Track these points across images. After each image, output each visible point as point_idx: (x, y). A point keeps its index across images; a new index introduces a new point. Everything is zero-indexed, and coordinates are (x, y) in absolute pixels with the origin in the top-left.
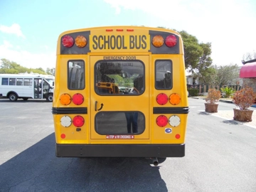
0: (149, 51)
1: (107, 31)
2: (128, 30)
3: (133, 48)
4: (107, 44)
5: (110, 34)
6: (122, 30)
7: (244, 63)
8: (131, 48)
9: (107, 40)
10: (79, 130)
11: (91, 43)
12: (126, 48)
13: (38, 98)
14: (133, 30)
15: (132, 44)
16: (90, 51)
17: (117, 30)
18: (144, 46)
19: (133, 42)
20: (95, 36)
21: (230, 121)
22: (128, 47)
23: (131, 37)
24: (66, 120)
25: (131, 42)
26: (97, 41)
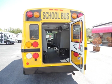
0: (70, 20)
1: (50, 10)
2: (60, 10)
3: (63, 19)
4: (50, 17)
5: (52, 12)
6: (57, 10)
7: (93, 27)
8: (62, 19)
9: (50, 14)
10: (36, 60)
11: (42, 16)
12: (59, 19)
13: (1, 43)
14: (62, 10)
15: (62, 17)
16: (41, 20)
17: (55, 10)
18: (68, 18)
19: (63, 16)
20: (44, 12)
21: (92, 52)
22: (61, 18)
23: (62, 13)
24: (29, 55)
25: (62, 16)
26: (45, 15)
